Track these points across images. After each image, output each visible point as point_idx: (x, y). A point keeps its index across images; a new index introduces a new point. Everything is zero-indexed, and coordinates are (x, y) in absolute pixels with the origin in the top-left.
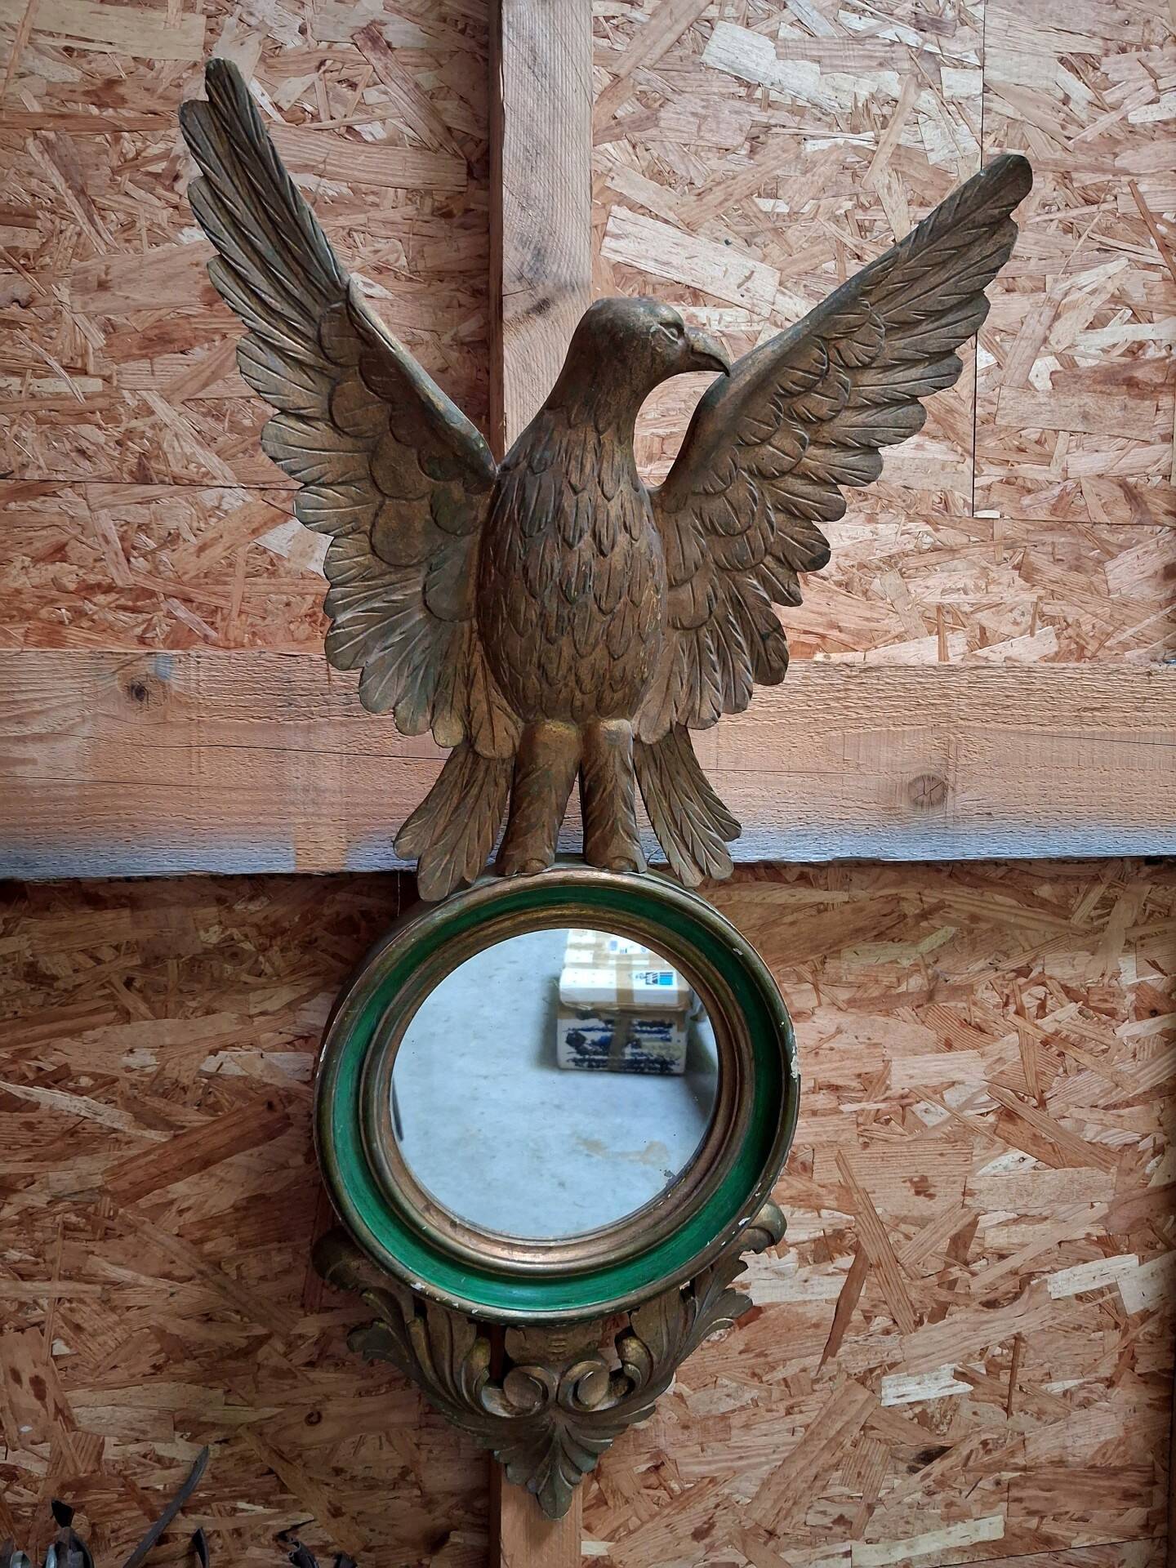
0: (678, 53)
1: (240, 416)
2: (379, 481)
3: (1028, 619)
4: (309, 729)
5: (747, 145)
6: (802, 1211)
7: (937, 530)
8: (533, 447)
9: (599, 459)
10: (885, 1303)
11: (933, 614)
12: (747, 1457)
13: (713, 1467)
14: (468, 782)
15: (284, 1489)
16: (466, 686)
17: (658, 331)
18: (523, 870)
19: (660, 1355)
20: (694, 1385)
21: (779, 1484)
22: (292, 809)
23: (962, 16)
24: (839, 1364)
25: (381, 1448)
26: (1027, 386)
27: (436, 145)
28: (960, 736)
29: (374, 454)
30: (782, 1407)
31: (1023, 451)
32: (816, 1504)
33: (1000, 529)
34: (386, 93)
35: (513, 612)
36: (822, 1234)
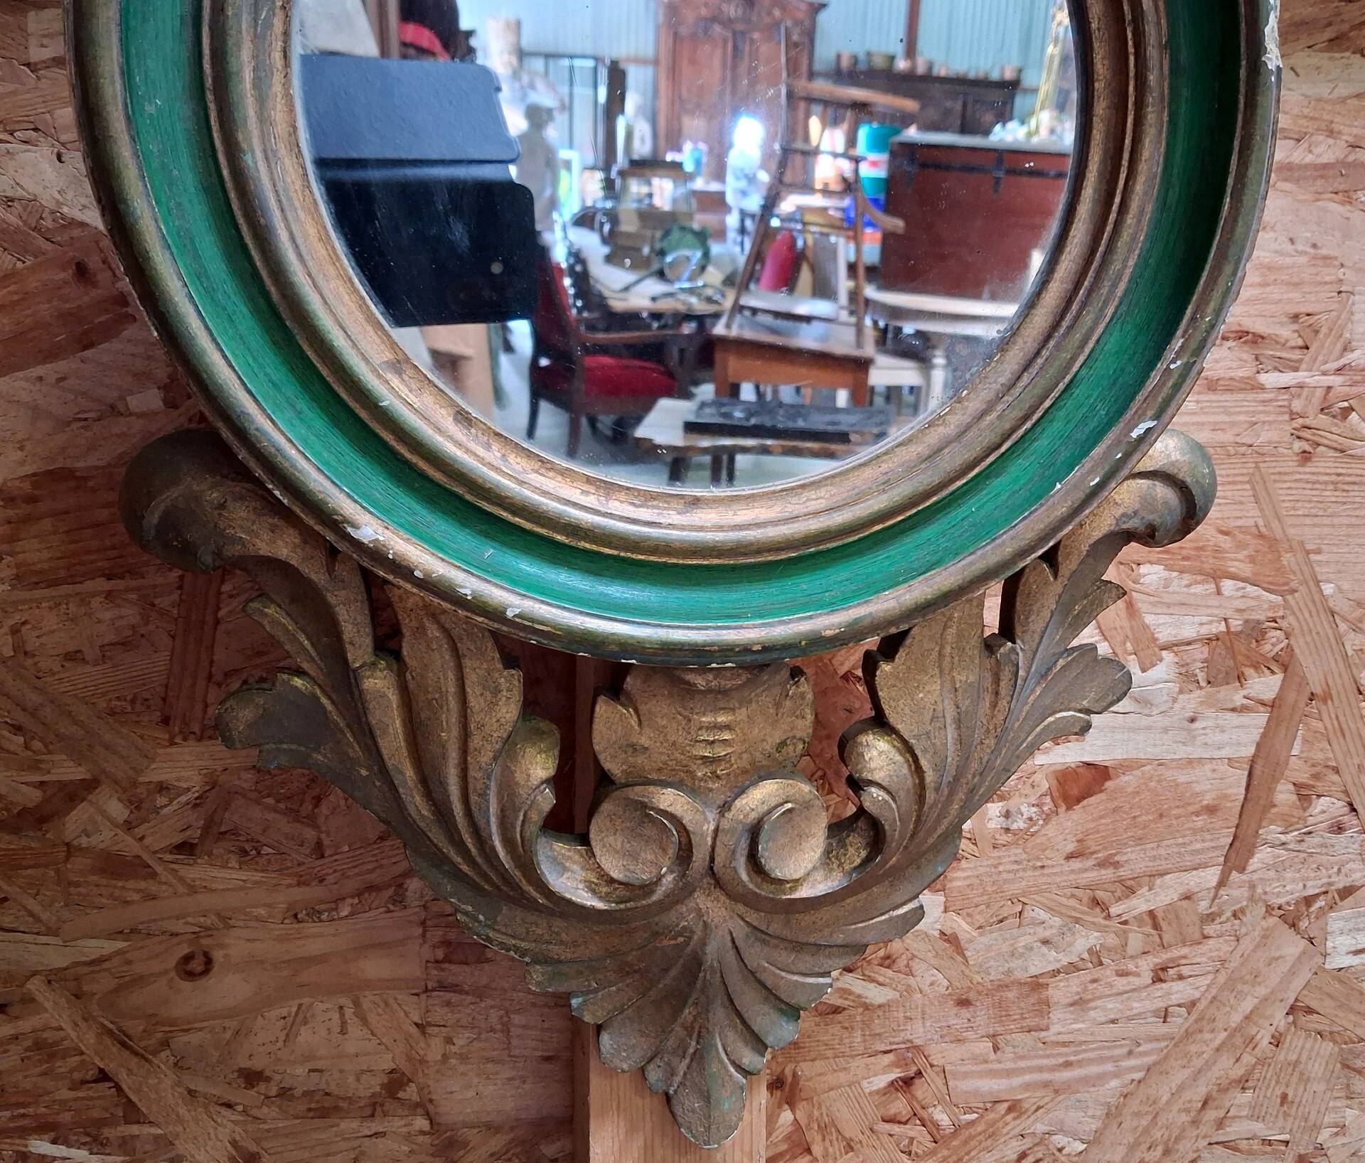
6: (1187, 578)
10: (1336, 771)
12: (1080, 1063)
13: (1017, 1081)
20: (980, 919)
21: (1137, 1115)
24: (1252, 887)
25: (344, 1032)
30: (1146, 966)
32: (1205, 1154)
36: (1222, 627)
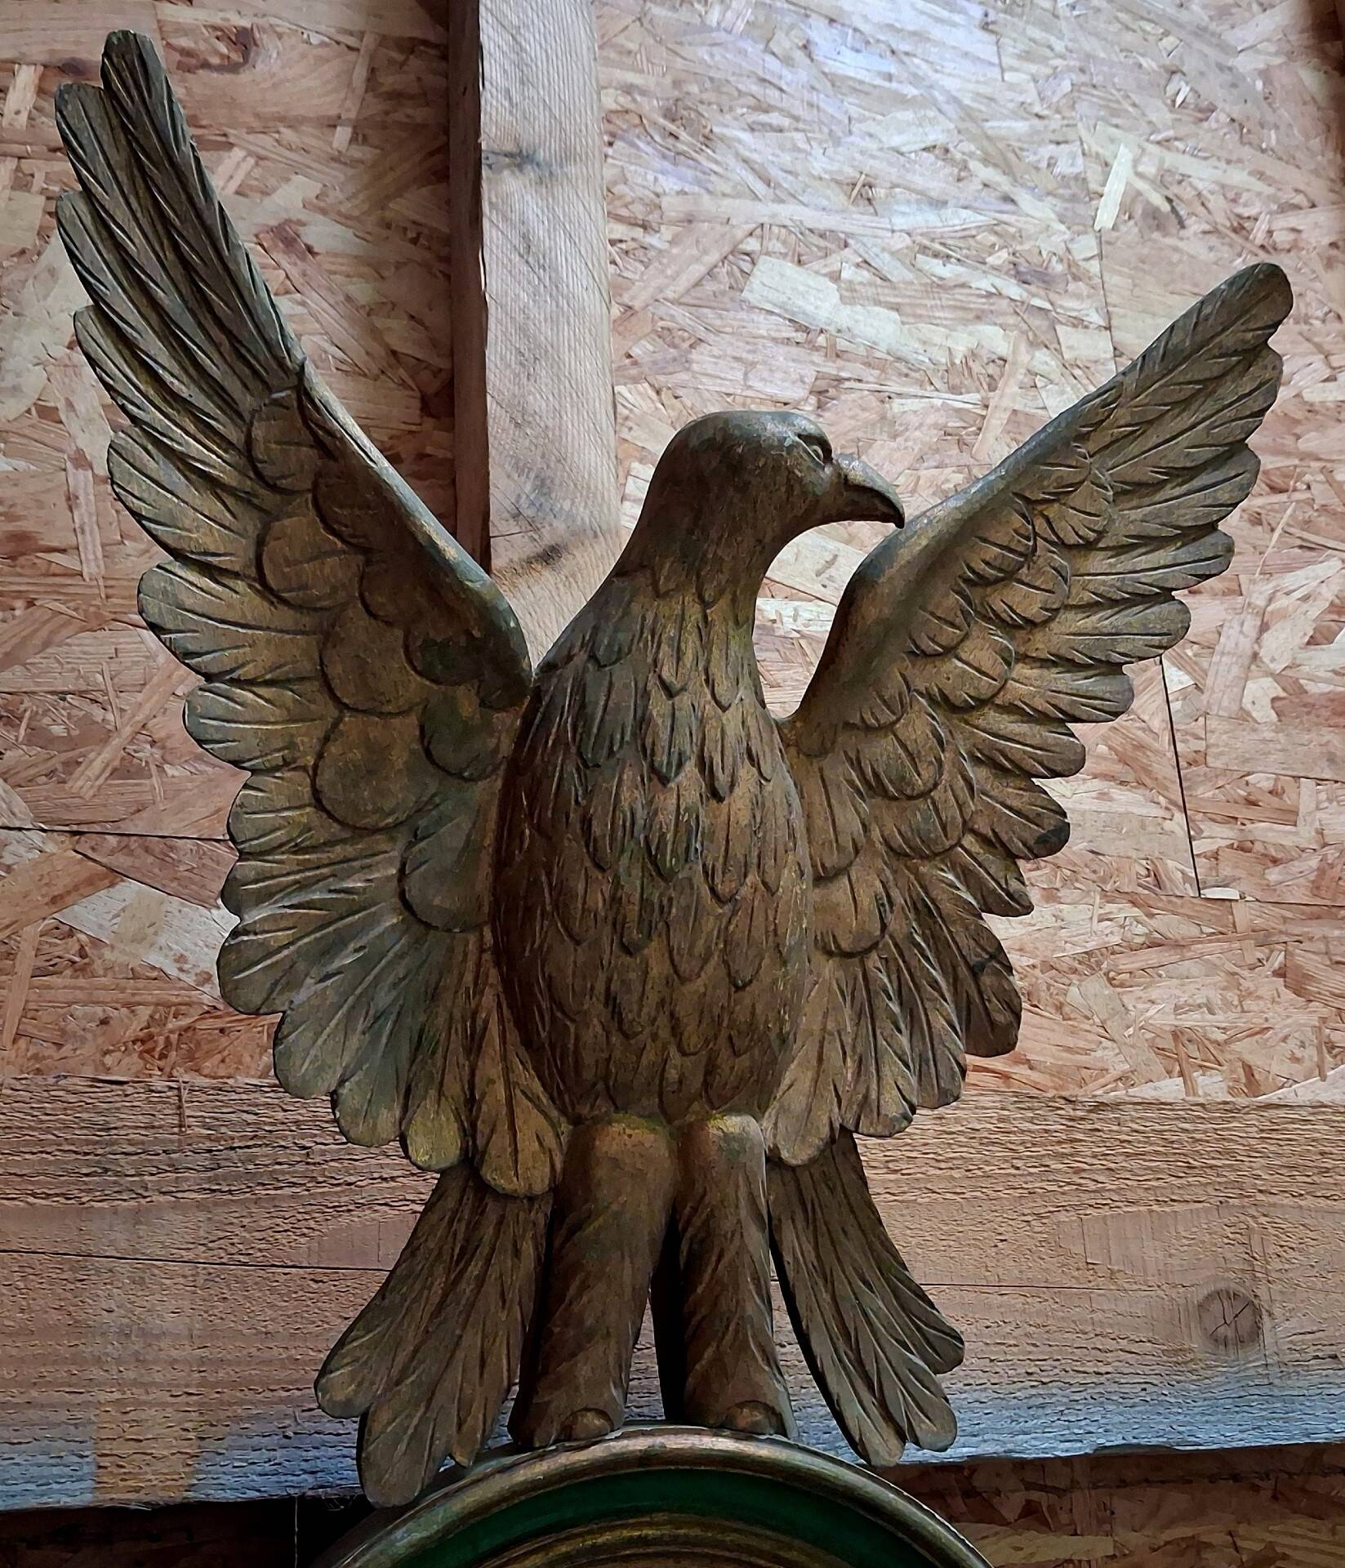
0: (710, 287)
1: (46, 720)
2: (335, 683)
3: (1310, 1054)
4: (137, 1216)
5: (813, 400)
7: (1151, 916)
8: (596, 629)
9: (706, 645)
11: (1167, 1043)
14: (463, 1250)
16: (468, 1051)
17: (794, 446)
18: (569, 1437)
22: (96, 1373)
23: (1074, 270)
26: (1243, 717)
27: (376, 371)
28: (1263, 1220)
29: (328, 636)
31: (1255, 804)
33: (1243, 915)
34: (303, 304)
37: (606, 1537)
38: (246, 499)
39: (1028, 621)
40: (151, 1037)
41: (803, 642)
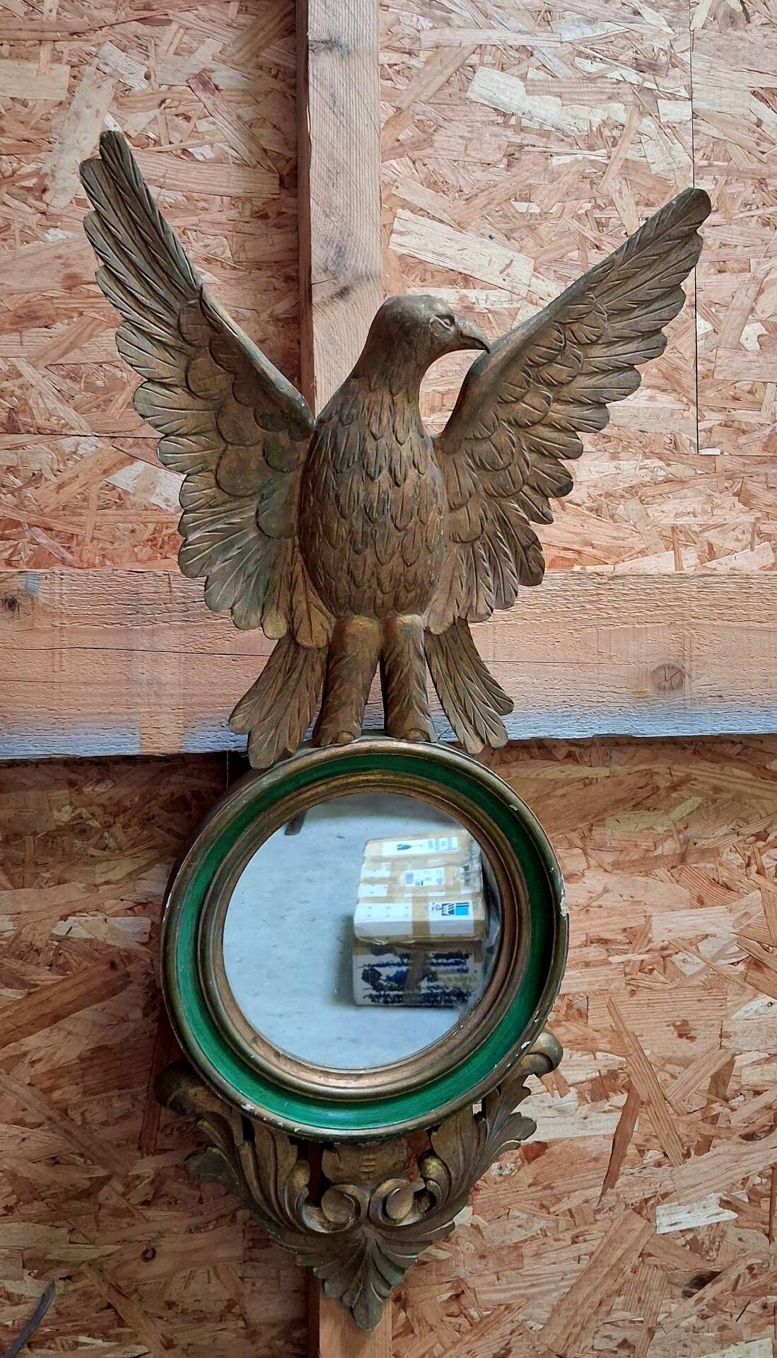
0: (448, 91)
1: (94, 378)
2: (224, 433)
3: (748, 536)
4: (153, 632)
5: (505, 161)
6: (580, 1053)
7: (669, 465)
8: (342, 406)
9: (393, 413)
10: (656, 1137)
11: (669, 533)
12: (539, 1285)
13: (508, 1294)
14: (290, 669)
15: (121, 1322)
16: (289, 589)
17: (435, 321)
18: (336, 741)
19: (457, 1172)
20: (489, 1217)
21: (567, 1310)
22: (138, 700)
23: (673, 60)
24: (618, 1195)
25: (209, 1282)
26: (739, 347)
27: (255, 163)
28: (693, 631)
29: (219, 411)
30: (568, 1236)
31: (738, 399)
32: (601, 1328)
33: (724, 463)
34: (214, 123)
35: (328, 531)
36: (598, 1074)
37: (353, 779)
38: (180, 350)
39: (560, 383)
40: (155, 538)
41: (490, 315)
